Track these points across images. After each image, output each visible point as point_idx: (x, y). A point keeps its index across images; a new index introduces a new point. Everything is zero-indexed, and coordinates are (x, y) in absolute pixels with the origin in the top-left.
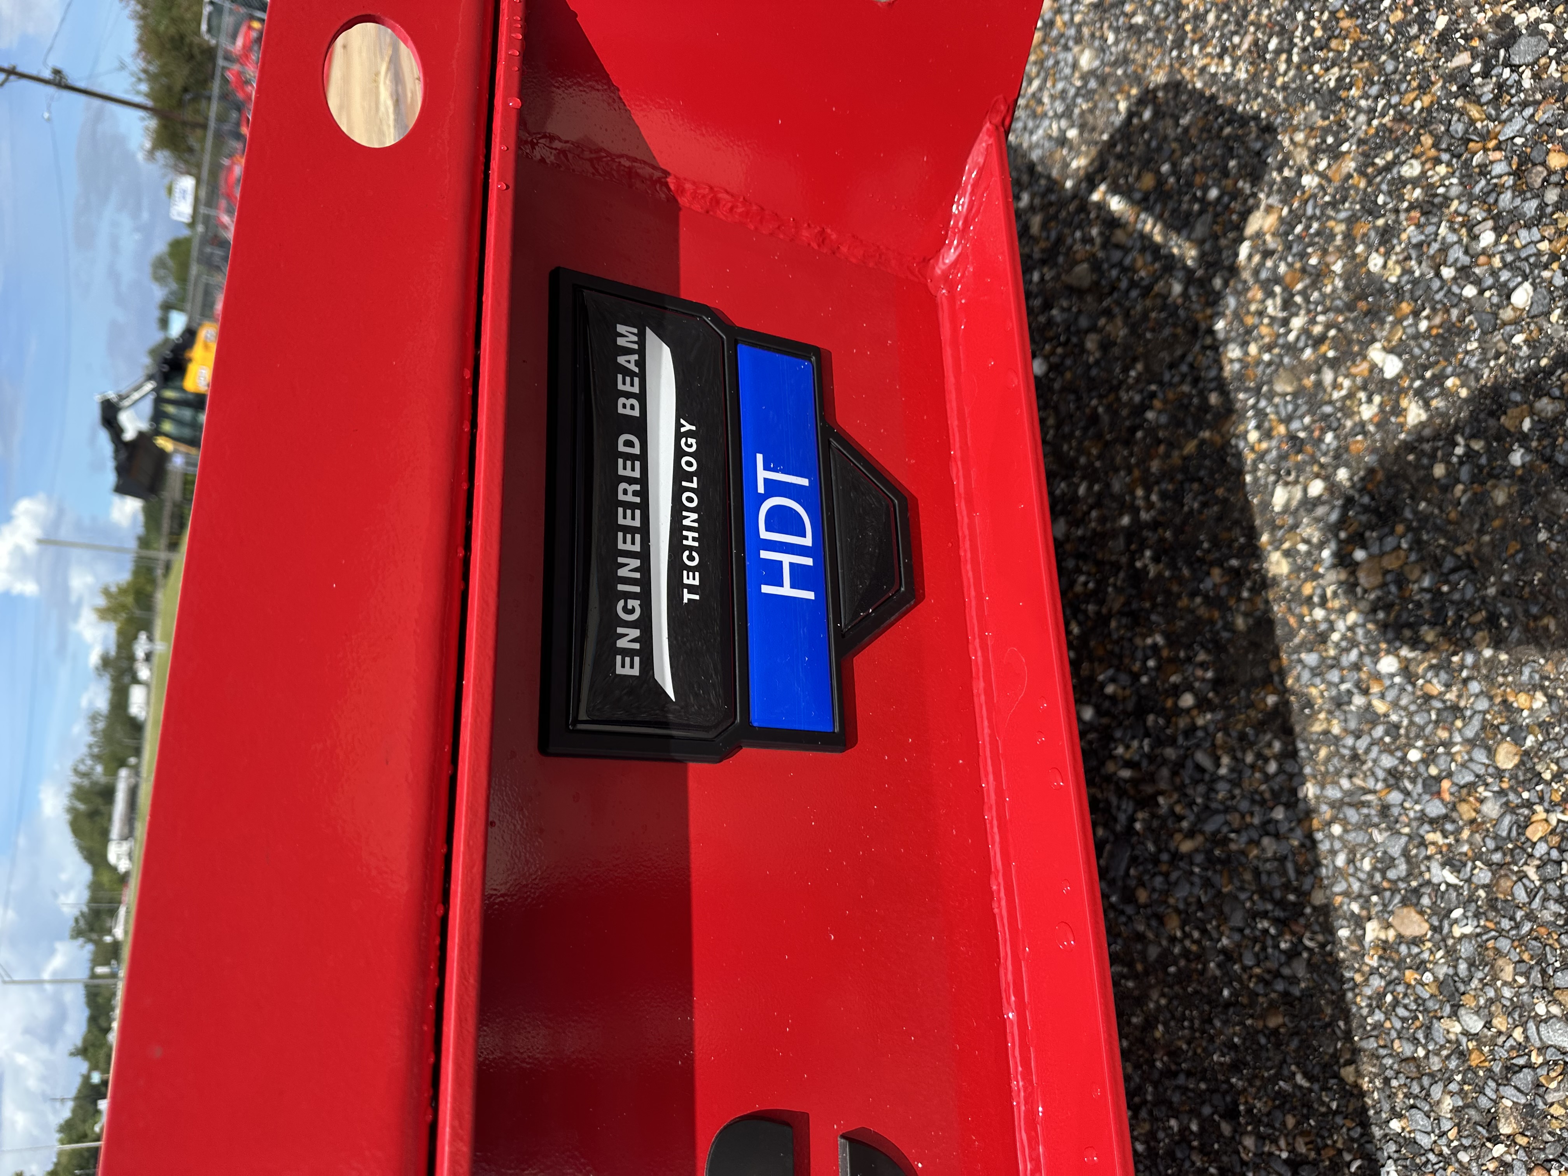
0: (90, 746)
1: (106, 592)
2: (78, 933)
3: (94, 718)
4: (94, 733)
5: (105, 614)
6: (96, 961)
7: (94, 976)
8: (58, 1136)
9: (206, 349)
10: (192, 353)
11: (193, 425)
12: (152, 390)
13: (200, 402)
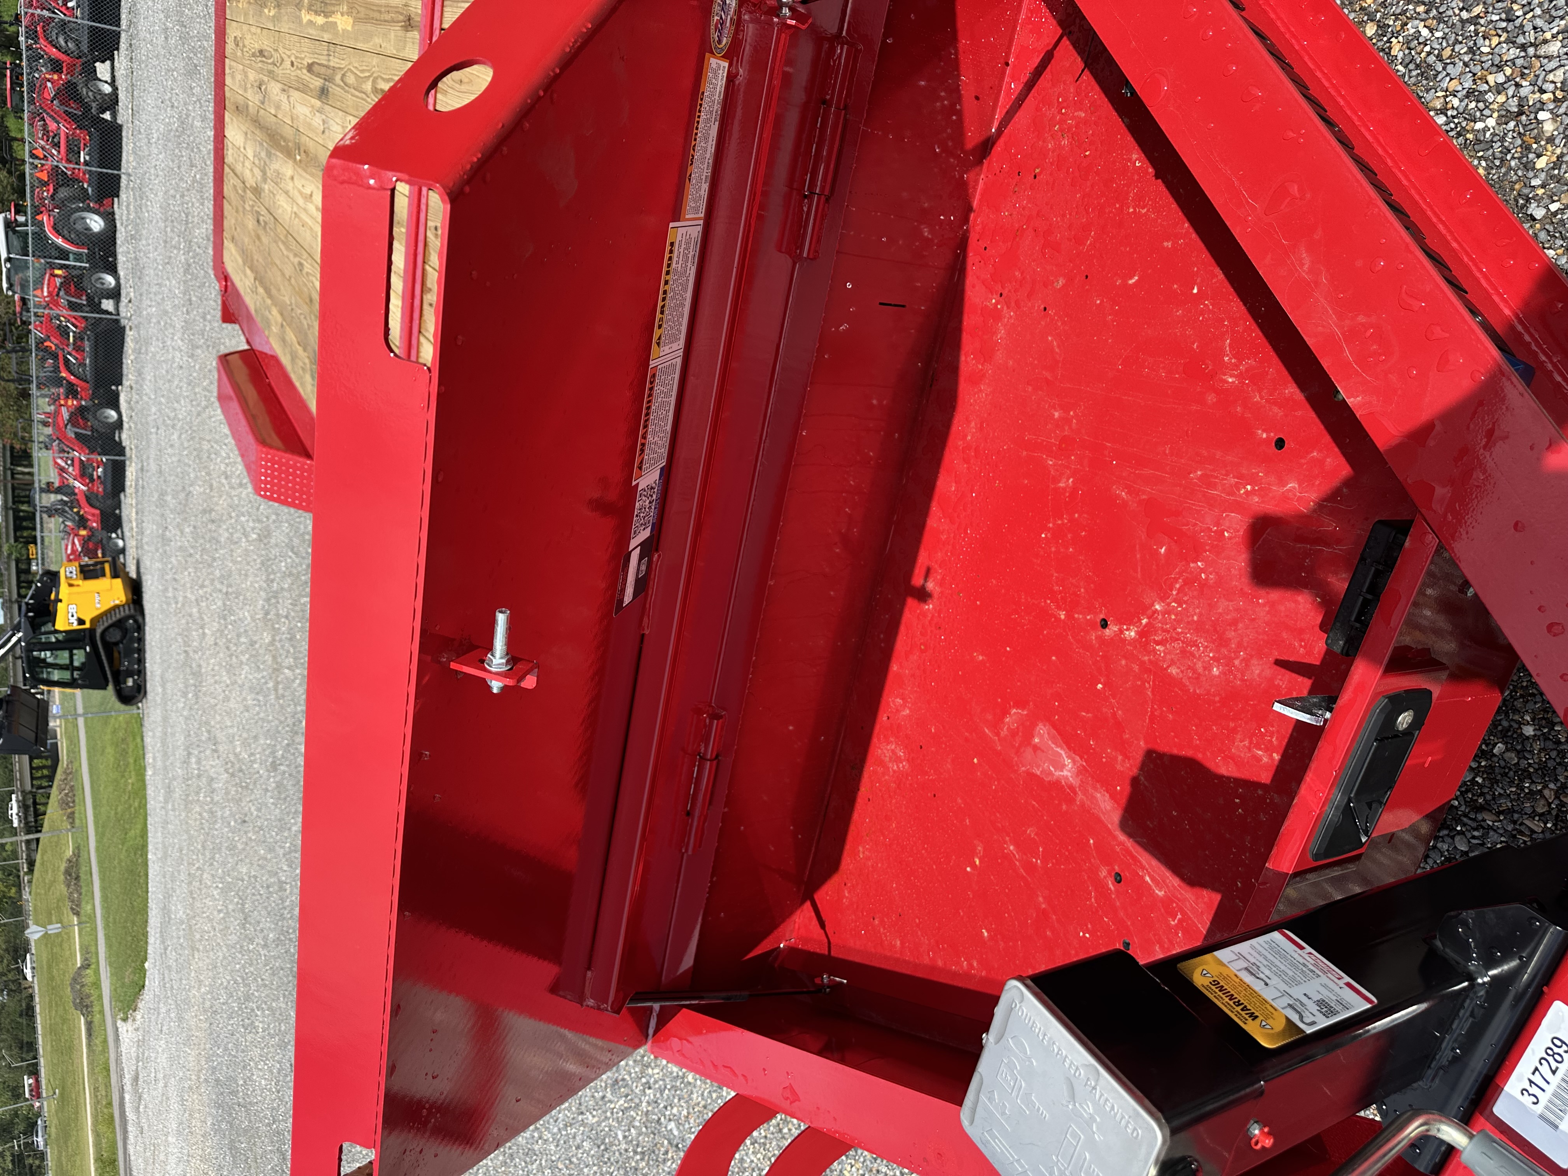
9: (71, 585)
10: (57, 594)
11: (70, 667)
12: (19, 640)
13: (73, 640)
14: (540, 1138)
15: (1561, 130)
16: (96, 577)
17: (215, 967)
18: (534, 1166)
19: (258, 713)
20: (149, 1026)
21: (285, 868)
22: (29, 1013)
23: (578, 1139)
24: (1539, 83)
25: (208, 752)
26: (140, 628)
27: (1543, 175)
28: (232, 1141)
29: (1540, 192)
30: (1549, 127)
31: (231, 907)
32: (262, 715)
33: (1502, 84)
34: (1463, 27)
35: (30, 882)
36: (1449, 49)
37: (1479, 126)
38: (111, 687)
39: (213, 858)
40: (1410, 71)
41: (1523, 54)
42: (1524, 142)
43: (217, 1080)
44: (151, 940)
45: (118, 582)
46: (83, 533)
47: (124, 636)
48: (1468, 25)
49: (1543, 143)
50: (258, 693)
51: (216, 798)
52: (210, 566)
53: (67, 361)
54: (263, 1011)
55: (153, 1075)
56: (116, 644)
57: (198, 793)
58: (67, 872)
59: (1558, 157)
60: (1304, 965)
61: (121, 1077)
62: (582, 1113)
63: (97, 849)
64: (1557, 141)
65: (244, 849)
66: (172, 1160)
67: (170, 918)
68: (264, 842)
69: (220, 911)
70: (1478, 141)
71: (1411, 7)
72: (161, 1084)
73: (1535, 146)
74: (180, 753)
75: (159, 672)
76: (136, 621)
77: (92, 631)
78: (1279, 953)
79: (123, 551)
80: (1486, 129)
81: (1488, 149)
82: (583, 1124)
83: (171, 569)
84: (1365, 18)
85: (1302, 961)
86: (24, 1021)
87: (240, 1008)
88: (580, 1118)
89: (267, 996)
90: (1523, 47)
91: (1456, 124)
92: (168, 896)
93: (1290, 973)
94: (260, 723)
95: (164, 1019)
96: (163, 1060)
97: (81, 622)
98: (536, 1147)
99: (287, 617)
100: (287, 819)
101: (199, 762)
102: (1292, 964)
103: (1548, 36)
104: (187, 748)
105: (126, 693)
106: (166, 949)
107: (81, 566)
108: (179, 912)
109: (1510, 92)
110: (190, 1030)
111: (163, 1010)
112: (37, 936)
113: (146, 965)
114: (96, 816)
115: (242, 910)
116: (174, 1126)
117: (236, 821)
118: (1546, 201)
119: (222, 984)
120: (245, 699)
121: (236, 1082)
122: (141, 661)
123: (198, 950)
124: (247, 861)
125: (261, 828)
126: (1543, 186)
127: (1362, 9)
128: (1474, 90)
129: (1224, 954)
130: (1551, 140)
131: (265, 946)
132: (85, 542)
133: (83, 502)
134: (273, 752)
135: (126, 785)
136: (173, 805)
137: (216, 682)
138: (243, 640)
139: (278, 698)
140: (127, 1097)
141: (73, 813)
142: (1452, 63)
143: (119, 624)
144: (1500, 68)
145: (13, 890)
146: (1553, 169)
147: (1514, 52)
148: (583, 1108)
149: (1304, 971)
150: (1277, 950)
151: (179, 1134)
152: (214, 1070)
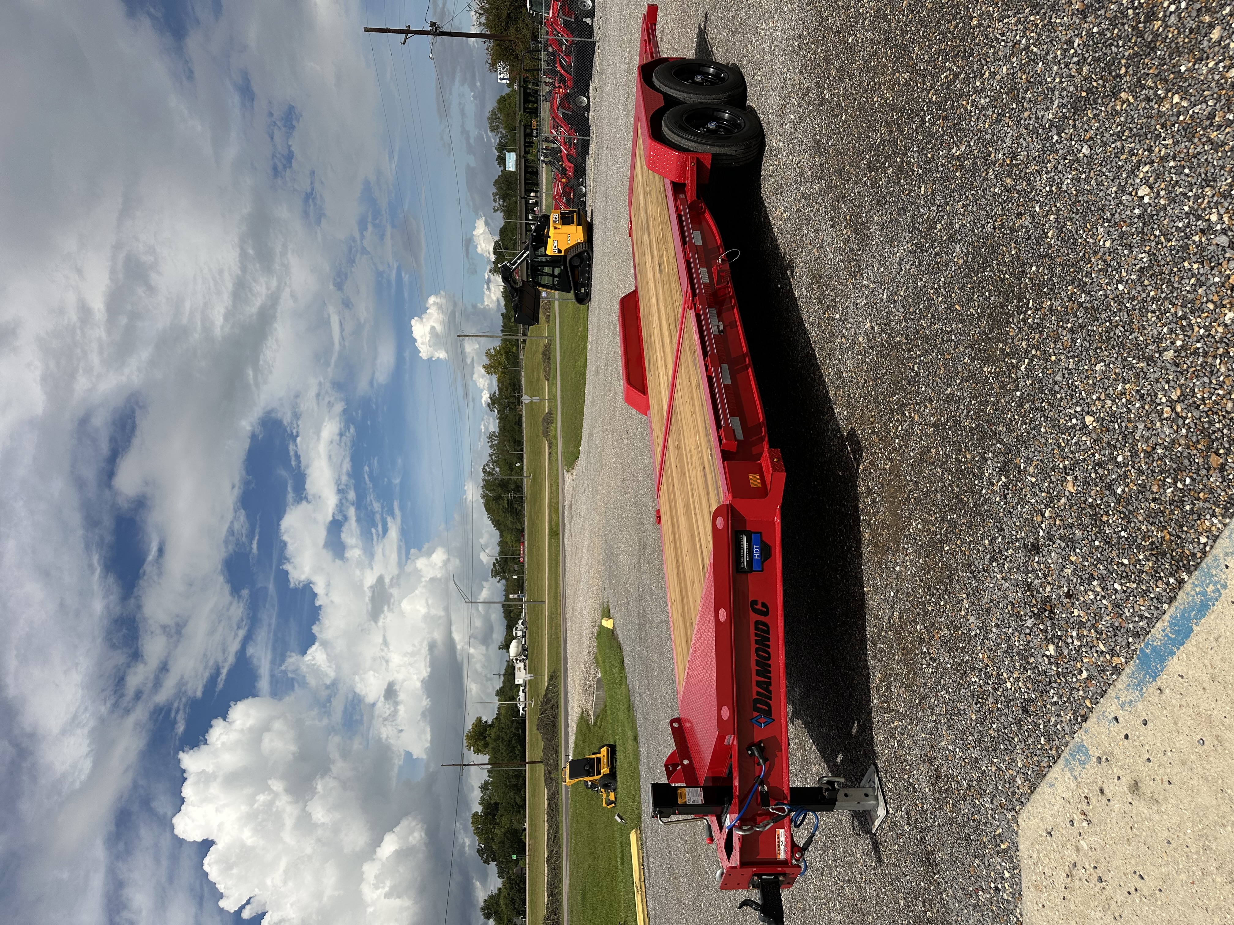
0: (490, 455)
1: (488, 354)
2: (495, 573)
3: (491, 437)
4: (491, 447)
5: (489, 369)
6: (507, 592)
7: (507, 599)
8: (497, 698)
9: (555, 228)
10: (548, 232)
11: (553, 275)
12: (527, 256)
13: (555, 261)
16: (569, 224)
20: (579, 484)
22: (519, 423)
26: (590, 258)
28: (609, 575)
31: (618, 466)
35: (524, 348)
38: (572, 292)
43: (606, 542)
44: (583, 438)
45: (580, 228)
46: (564, 180)
47: (581, 263)
53: (561, 63)
54: (627, 530)
56: (577, 267)
58: (544, 353)
61: (564, 500)
63: (560, 364)
65: (626, 445)
66: (584, 562)
68: (634, 452)
72: (582, 519)
76: (588, 254)
77: (565, 257)
79: (585, 195)
86: (516, 427)
87: (618, 518)
89: (629, 525)
96: (584, 508)
97: (559, 251)
105: (580, 296)
106: (590, 452)
107: (561, 214)
108: (597, 440)
110: (596, 504)
112: (527, 402)
113: (580, 451)
114: (561, 344)
115: (623, 474)
116: (586, 545)
119: (612, 498)
121: (613, 550)
122: (590, 279)
124: (627, 453)
125: (633, 444)
131: (630, 501)
132: (564, 186)
133: (565, 159)
135: (578, 331)
140: (566, 514)
141: (549, 316)
143: (579, 255)
145: (515, 348)
149: (697, 795)
150: (697, 791)
151: (588, 551)
152: (605, 535)
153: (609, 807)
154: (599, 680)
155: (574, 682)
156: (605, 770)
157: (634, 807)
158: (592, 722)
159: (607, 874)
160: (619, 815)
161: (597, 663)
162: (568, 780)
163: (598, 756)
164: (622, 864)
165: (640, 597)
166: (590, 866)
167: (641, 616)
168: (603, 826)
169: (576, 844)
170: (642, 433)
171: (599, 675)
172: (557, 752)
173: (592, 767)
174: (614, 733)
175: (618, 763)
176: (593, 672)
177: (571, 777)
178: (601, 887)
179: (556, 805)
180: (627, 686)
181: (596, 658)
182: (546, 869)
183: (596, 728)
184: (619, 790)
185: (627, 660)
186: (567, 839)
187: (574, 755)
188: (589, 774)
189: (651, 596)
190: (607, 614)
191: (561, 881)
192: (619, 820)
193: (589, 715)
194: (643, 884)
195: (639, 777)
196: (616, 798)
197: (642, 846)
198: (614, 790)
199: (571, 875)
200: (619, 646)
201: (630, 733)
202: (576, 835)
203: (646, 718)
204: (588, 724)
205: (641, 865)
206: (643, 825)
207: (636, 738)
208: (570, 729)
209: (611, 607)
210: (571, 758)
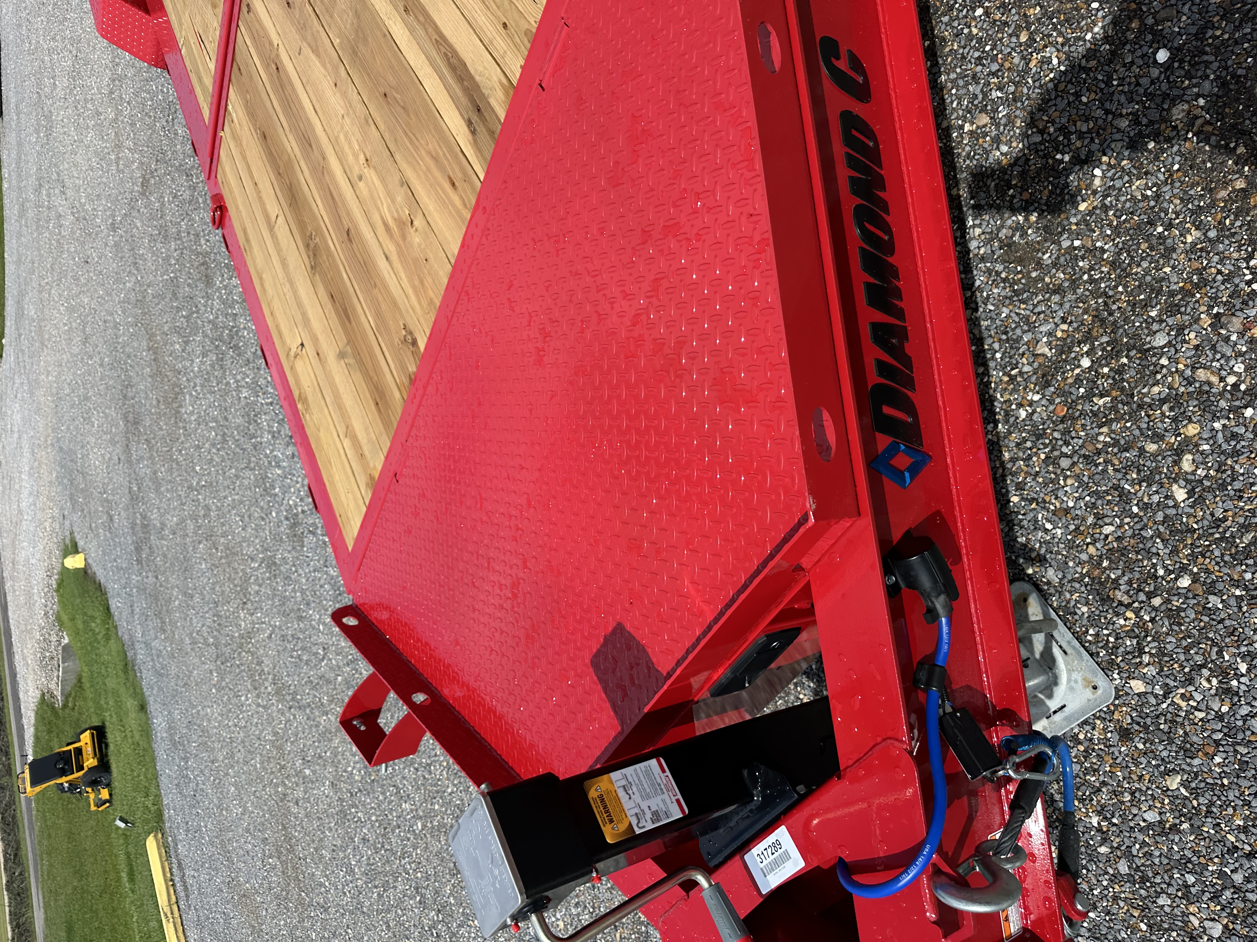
14: (296, 571)
15: (1103, 189)
17: (61, 365)
18: (290, 588)
19: (101, 177)
20: (6, 389)
21: (120, 313)
23: (322, 582)
24: (1105, 146)
25: (57, 191)
27: (1079, 217)
28: (71, 494)
29: (1074, 227)
30: (1097, 182)
31: (74, 325)
32: (104, 180)
33: (1084, 133)
34: (1079, 72)
36: (1064, 84)
37: (1059, 156)
39: (60, 280)
40: (1035, 87)
41: (1104, 117)
42: (1079, 185)
43: (61, 448)
44: (8, 323)
48: (1082, 72)
49: (1089, 192)
50: (101, 159)
51: (63, 233)
52: (61, 23)
54: (98, 413)
55: (9, 426)
57: (48, 222)
59: (1093, 208)
60: (659, 785)
62: (327, 567)
64: (1097, 196)
65: (86, 284)
66: (26, 492)
67: (23, 313)
68: (103, 285)
69: (65, 324)
70: (1053, 169)
71: (1055, 34)
72: (16, 435)
73: (1084, 192)
74: (33, 181)
75: (13, 100)
78: (648, 775)
80: (1062, 161)
81: (1056, 178)
82: (326, 573)
83: (25, 8)
84: (1024, 25)
85: (659, 781)
87: (80, 403)
88: (325, 569)
89: (101, 403)
90: (1107, 112)
91: (1046, 147)
92: (22, 294)
93: (648, 790)
94: (102, 185)
95: (18, 388)
96: (18, 417)
98: (293, 577)
99: (128, 103)
100: (123, 275)
101: (49, 195)
102: (653, 785)
103: (1124, 111)
104: (39, 179)
106: (20, 335)
108: (31, 311)
109: (1086, 141)
110: (39, 403)
111: (18, 381)
113: (4, 341)
115: (84, 331)
116: (27, 469)
117: (79, 259)
118: (1074, 236)
119: (65, 380)
120: (89, 159)
121: (76, 454)
123: (47, 347)
124: (89, 294)
125: (100, 273)
126: (1076, 224)
127: (1025, 14)
128: (1066, 128)
129: (615, 775)
130: (1095, 192)
131: (101, 365)
134: (113, 216)
136: (26, 223)
137: (65, 133)
138: (89, 106)
139: (118, 171)
142: (1061, 96)
144: (1087, 120)
146: (1087, 215)
147: (1099, 113)
148: (328, 564)
149: (657, 789)
150: (648, 773)
151: (30, 475)
152: (59, 439)
153: (100, 809)
154: (65, 648)
155: (24, 659)
156: (90, 762)
157: (149, 804)
158: (59, 703)
159: (103, 892)
160: (122, 819)
161: (61, 624)
162: (29, 789)
163: (76, 745)
164: (132, 879)
165: (134, 498)
166: (75, 888)
167: (138, 528)
168: (90, 833)
169: (51, 865)
170: (116, 245)
171: (66, 641)
172: (7, 754)
173: (68, 761)
174: (99, 709)
175: (112, 747)
176: (54, 638)
177: (34, 783)
178: (96, 912)
179: (14, 817)
180: (119, 639)
181: (58, 619)
182: (6, 898)
183: (67, 711)
184: (116, 784)
185: (115, 604)
186: (35, 861)
187: (35, 752)
188: (63, 773)
189: (157, 490)
190: (73, 549)
191: (29, 906)
192: (122, 825)
193: (53, 696)
194: (175, 908)
195: (154, 760)
196: (110, 795)
197: (167, 851)
198: (108, 785)
199: (47, 906)
200: (99, 587)
201: (131, 704)
202: (49, 854)
203: (161, 675)
204: (53, 708)
205: (170, 882)
206: (167, 825)
207: (143, 707)
208: (25, 721)
209: (78, 537)
210: (30, 758)
